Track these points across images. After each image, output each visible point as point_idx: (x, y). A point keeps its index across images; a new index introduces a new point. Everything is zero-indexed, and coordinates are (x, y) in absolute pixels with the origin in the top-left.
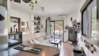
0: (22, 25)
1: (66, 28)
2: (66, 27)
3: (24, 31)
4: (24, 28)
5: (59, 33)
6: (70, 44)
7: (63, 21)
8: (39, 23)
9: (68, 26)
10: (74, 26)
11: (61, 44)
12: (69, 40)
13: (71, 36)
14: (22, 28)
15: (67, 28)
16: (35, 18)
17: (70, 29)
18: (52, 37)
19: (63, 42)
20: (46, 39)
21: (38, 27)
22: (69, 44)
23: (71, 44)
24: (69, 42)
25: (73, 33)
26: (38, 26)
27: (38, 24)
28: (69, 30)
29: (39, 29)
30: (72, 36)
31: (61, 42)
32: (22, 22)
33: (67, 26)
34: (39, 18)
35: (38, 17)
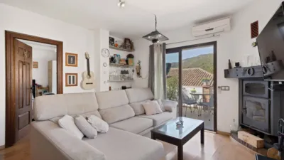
0: (66, 65)
1: (227, 74)
2: (227, 68)
3: (76, 85)
4: (76, 74)
5: (203, 95)
6: (248, 146)
7: (214, 43)
8: (129, 59)
9: (237, 64)
10: (268, 60)
11: (202, 142)
12: (243, 127)
13: (251, 108)
14: (67, 74)
15: (233, 72)
16: (112, 40)
17: (247, 75)
18: (168, 110)
19: (215, 130)
20: (145, 113)
21: (127, 72)
22: (244, 143)
23: (254, 149)
24: (242, 135)
25: (266, 95)
26: (126, 69)
27: (125, 63)
28: (241, 80)
29: (130, 79)
30: (258, 109)
31: (201, 128)
32: (67, 54)
33: (233, 65)
34: (130, 42)
35: (126, 40)
